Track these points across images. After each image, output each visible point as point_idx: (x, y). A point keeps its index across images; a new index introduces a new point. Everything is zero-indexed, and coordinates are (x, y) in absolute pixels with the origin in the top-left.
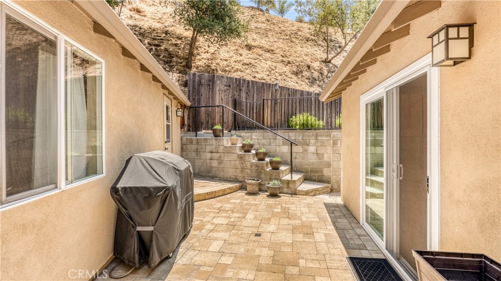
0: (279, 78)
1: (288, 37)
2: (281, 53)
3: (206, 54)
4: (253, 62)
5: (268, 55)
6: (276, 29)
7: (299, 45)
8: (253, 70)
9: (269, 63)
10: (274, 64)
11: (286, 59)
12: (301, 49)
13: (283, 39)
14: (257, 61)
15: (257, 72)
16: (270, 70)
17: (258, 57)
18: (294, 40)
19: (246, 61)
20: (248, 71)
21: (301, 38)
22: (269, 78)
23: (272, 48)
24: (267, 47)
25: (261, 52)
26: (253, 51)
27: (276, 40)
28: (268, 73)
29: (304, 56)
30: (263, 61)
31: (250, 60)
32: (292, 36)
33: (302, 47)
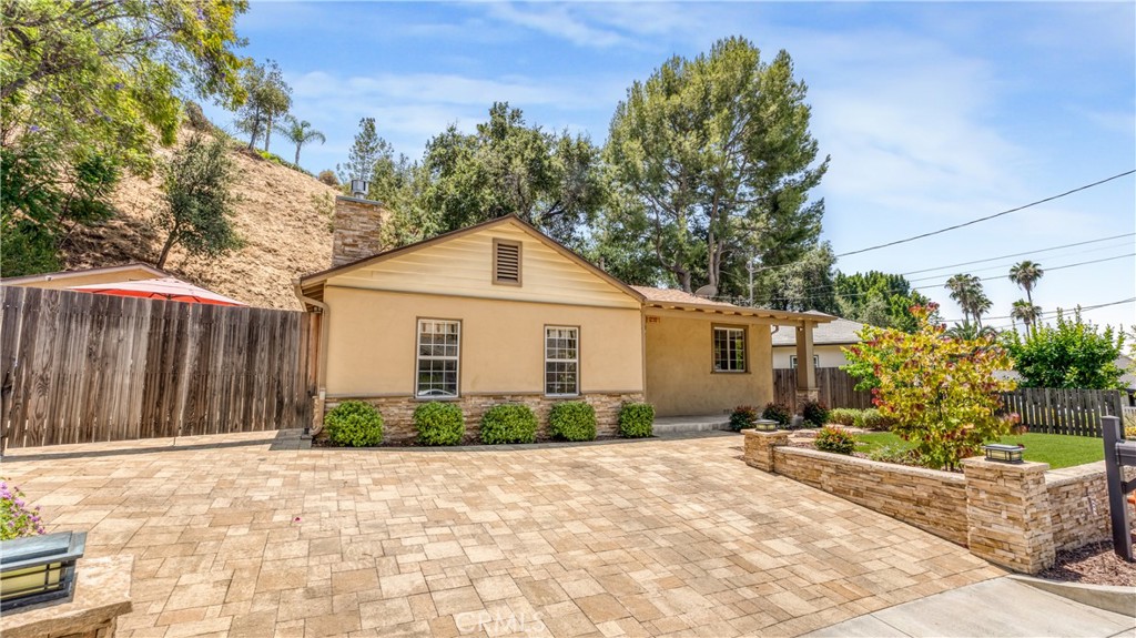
0: (283, 292)
1: (300, 224)
2: (289, 254)
3: (177, 254)
4: (247, 268)
5: (269, 257)
6: (282, 207)
7: (317, 238)
8: (248, 280)
9: (270, 270)
10: (277, 272)
11: (294, 265)
12: (319, 246)
13: (294, 227)
14: (251, 267)
15: (253, 284)
16: (271, 281)
17: (253, 259)
18: (310, 229)
19: (236, 267)
20: (240, 282)
21: (322, 226)
22: (268, 292)
23: (274, 246)
24: (268, 245)
25: (258, 253)
26: (246, 249)
27: (282, 227)
28: (267, 286)
29: (321, 260)
30: (262, 267)
31: (244, 265)
32: (309, 221)
33: (321, 244)
